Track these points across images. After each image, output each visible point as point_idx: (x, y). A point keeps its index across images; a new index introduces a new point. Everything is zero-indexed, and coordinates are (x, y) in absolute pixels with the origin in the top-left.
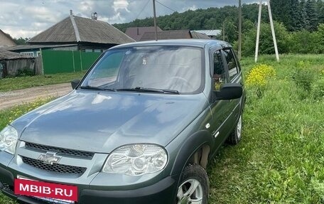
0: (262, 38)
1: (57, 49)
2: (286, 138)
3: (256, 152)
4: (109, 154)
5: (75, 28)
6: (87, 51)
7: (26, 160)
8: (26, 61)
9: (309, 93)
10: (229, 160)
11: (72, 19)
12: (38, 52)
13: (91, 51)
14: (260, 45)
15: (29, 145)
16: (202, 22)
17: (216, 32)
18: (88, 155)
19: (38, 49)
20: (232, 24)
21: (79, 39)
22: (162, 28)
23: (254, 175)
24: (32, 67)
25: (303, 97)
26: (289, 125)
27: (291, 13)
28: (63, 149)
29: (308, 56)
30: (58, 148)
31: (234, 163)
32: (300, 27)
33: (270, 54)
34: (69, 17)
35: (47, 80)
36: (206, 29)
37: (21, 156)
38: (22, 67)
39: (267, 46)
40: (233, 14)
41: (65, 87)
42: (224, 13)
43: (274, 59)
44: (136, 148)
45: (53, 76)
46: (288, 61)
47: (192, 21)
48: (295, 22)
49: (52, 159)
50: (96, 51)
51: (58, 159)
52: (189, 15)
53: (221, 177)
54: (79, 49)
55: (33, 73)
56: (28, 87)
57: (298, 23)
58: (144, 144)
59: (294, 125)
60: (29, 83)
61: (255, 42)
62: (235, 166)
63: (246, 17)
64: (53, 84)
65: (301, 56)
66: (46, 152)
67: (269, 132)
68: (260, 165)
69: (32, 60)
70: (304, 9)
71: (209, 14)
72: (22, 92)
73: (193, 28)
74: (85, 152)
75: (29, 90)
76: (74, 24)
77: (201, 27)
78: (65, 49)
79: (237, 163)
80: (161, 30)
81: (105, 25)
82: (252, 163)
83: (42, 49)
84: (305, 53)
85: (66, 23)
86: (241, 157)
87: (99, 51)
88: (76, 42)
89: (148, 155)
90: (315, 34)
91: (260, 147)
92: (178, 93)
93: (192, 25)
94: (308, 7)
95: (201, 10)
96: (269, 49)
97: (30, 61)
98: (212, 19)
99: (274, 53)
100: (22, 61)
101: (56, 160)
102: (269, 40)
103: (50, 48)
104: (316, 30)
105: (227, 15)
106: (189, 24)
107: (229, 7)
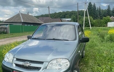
0: (85, 21)
1: (14, 24)
2: (100, 56)
3: (91, 60)
4: (49, 62)
5: (21, 17)
6: (25, 25)
7: (17, 65)
8: (3, 29)
9: (104, 40)
10: (82, 63)
11: (20, 14)
12: (7, 25)
13: (27, 25)
14: (85, 24)
15: (18, 60)
16: (65, 16)
17: (69, 19)
18: (42, 63)
19: (8, 25)
20: (75, 17)
21: (22, 21)
22: (51, 17)
23: (92, 68)
24: (5, 31)
25: (102, 41)
26: (100, 51)
27: (94, 13)
28: (32, 61)
29: (101, 28)
30: (30, 60)
31: (84, 64)
32: (97, 18)
33: (88, 27)
34: (19, 14)
35: (11, 36)
36: (66, 18)
37: (15, 63)
38: (2, 31)
39: (87, 24)
40: (75, 13)
41: (19, 38)
42: (72, 13)
43: (90, 29)
44: (58, 60)
45: (13, 34)
46: (94, 29)
47: (61, 15)
48: (95, 16)
49: (28, 64)
50: (28, 25)
51: (30, 64)
52: (60, 13)
53: (80, 69)
54: (23, 25)
55: (6, 33)
56: (5, 38)
57: (96, 17)
58: (61, 58)
59: (101, 51)
60: (5, 37)
61: (83, 23)
62: (84, 65)
63: (79, 15)
64: (14, 37)
65: (98, 28)
66: (25, 62)
67: (93, 53)
68: (93, 65)
69: (6, 28)
70: (98, 12)
71: (67, 13)
72: (3, 40)
73: (61, 18)
74: (40, 62)
75: (5, 39)
76: (21, 16)
77: (64, 18)
78: (17, 25)
79: (85, 64)
80: (51, 18)
81: (32, 16)
82: (90, 64)
83: (9, 24)
84: (100, 26)
85: (18, 15)
86: (86, 62)
87: (29, 25)
88: (22, 22)
89: (63, 62)
90: (102, 20)
91: (91, 58)
92: (68, 40)
93: (61, 17)
94: (99, 12)
95: (64, 12)
96: (88, 25)
97: (5, 29)
98: (68, 15)
99: (90, 26)
100: (2, 29)
101: (29, 65)
102: (88, 22)
103: (12, 24)
104: (102, 19)
105: (73, 14)
106: (60, 16)
107: (73, 11)
